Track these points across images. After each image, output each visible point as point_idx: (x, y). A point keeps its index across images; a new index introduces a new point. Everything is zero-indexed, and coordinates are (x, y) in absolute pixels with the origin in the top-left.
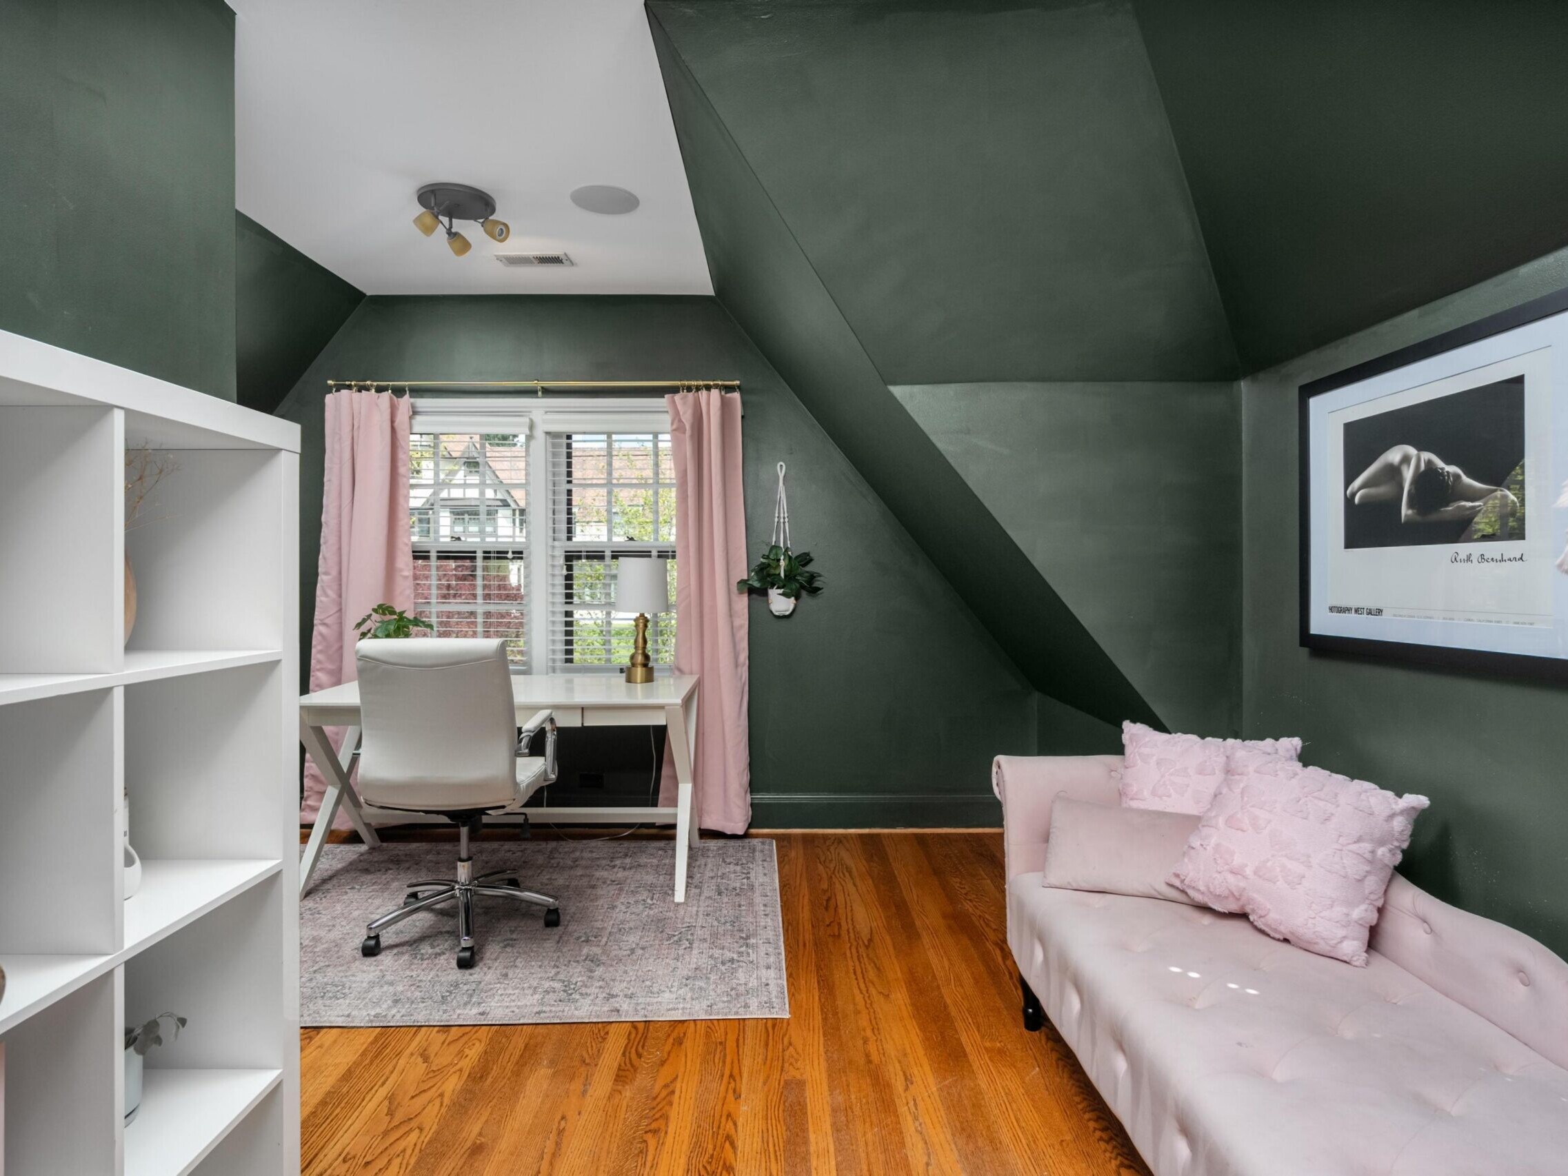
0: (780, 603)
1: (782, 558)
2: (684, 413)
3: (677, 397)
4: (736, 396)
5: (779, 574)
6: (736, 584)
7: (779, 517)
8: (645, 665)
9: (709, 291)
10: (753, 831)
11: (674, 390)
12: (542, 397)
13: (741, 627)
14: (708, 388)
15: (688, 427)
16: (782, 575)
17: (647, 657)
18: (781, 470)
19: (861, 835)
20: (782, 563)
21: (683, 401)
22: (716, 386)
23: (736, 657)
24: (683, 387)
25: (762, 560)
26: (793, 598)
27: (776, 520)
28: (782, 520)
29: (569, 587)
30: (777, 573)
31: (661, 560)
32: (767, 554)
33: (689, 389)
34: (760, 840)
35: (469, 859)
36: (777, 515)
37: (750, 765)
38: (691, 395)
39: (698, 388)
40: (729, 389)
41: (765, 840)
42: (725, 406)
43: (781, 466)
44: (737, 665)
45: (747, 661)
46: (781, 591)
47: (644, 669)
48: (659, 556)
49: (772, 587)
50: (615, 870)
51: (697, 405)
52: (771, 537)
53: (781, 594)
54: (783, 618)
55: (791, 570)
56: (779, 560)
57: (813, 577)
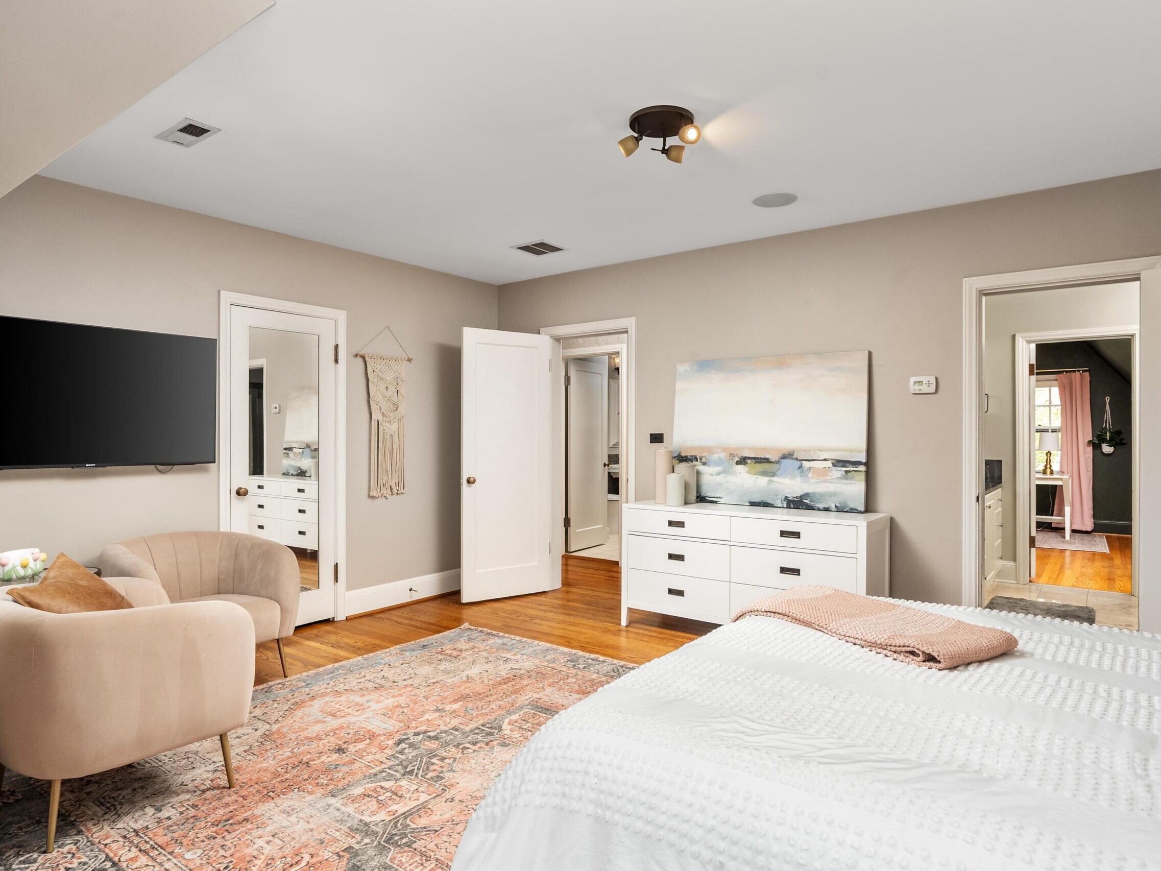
0: (1107, 449)
1: (1108, 432)
2: (1064, 381)
4: (1087, 374)
6: (1087, 442)
7: (1107, 416)
10: (1095, 532)
11: (1060, 372)
13: (1090, 457)
14: (1074, 371)
16: (1108, 438)
20: (1108, 434)
21: (1064, 376)
22: (1078, 371)
25: (1099, 433)
26: (1113, 448)
27: (1105, 418)
34: (1099, 535)
37: (1094, 509)
38: (1067, 374)
39: (1070, 372)
40: (1084, 371)
42: (1082, 377)
43: (1108, 398)
48: (1052, 432)
49: (1103, 443)
51: (1070, 378)
52: (1103, 425)
53: (1108, 446)
54: (1108, 455)
55: (1112, 437)
56: (1107, 433)
57: (1122, 439)
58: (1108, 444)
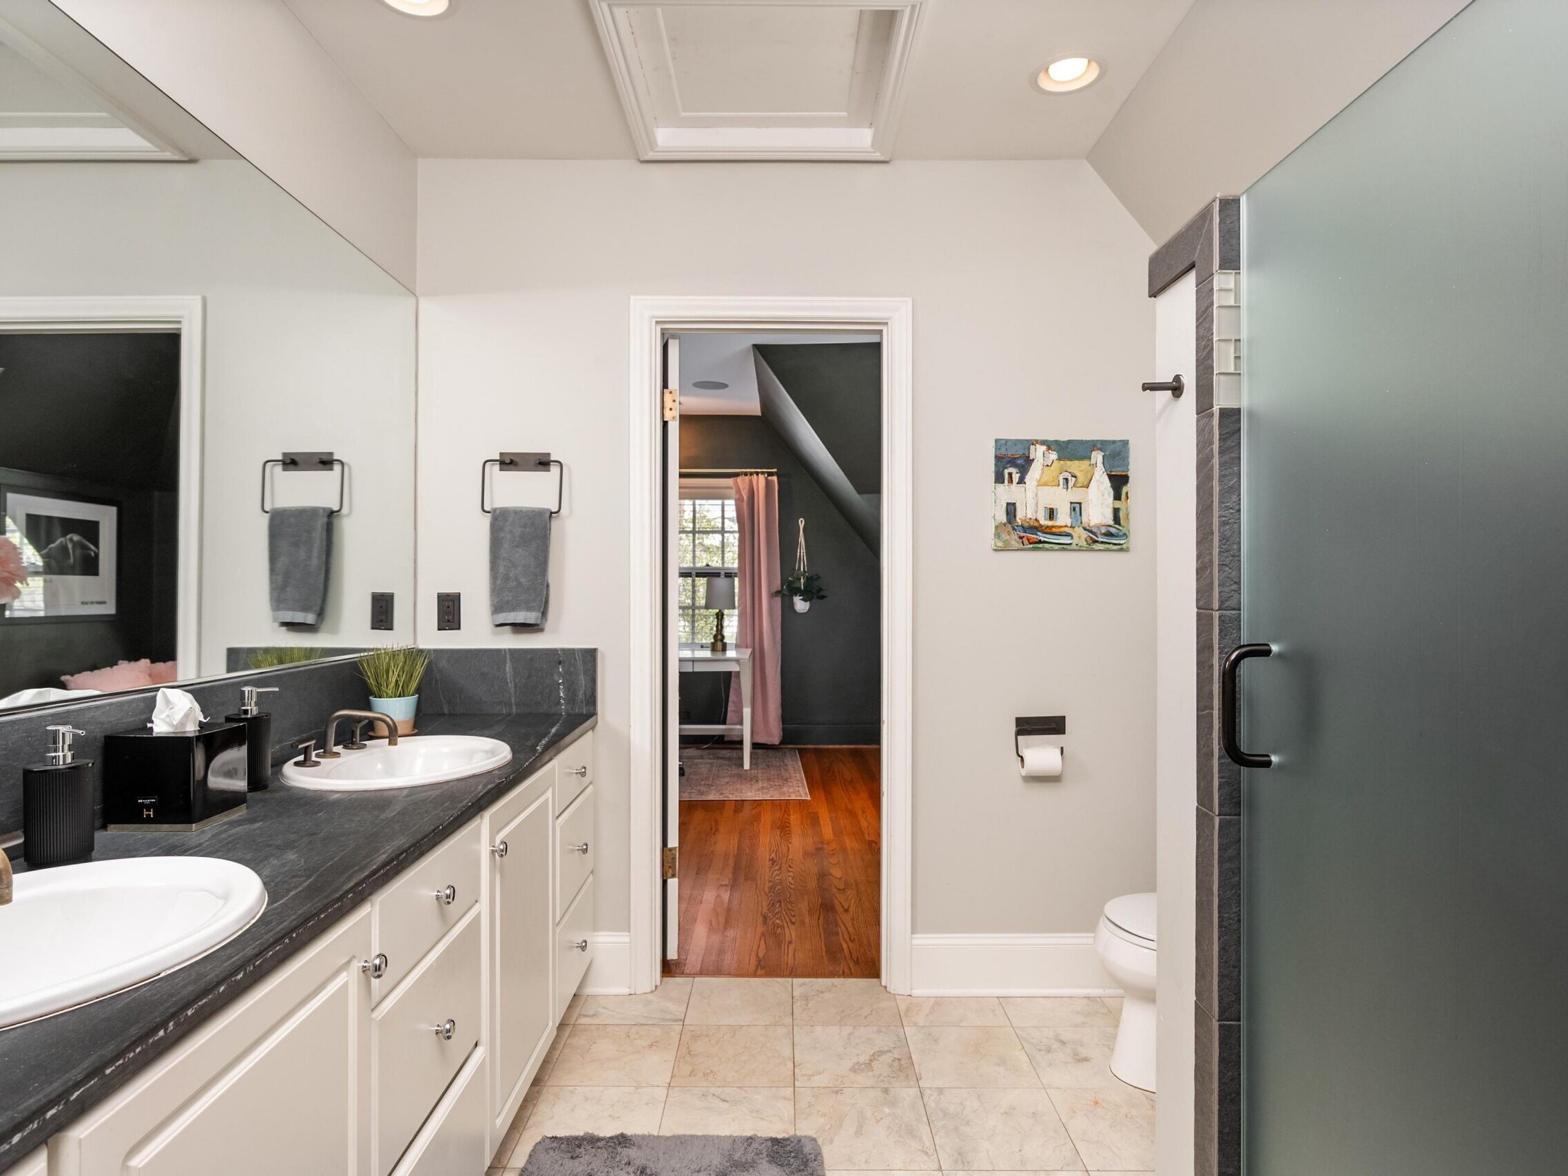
0: (801, 605)
1: (802, 577)
2: (744, 489)
3: (739, 479)
4: (775, 478)
6: (773, 593)
7: (800, 553)
9: (760, 414)
10: (782, 746)
11: (736, 475)
14: (757, 473)
15: (745, 498)
16: (802, 588)
18: (802, 523)
19: (850, 749)
20: (802, 581)
21: (742, 482)
22: (763, 473)
23: (774, 638)
24: (741, 473)
26: (808, 603)
27: (798, 554)
28: (802, 554)
30: (799, 586)
31: (728, 579)
33: (746, 474)
36: (798, 551)
37: (782, 704)
38: (747, 477)
39: (751, 474)
40: (770, 474)
42: (768, 484)
43: (802, 521)
44: (775, 642)
46: (801, 598)
48: (726, 576)
49: (796, 595)
51: (751, 482)
52: (795, 565)
53: (803, 600)
54: (803, 615)
56: (800, 579)
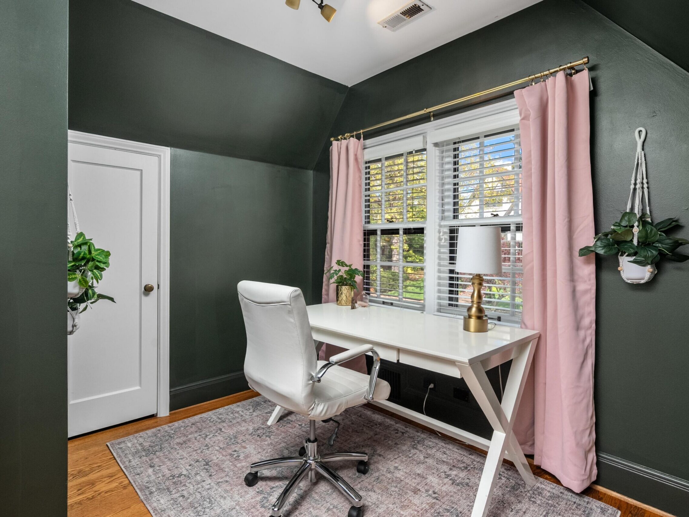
0: (632, 271)
1: (636, 224)
3: (525, 90)
4: (583, 75)
5: (632, 241)
6: (578, 250)
7: (635, 183)
8: (479, 318)
10: (600, 488)
12: (434, 120)
13: (586, 292)
14: (554, 75)
16: (635, 242)
17: (480, 310)
18: (640, 135)
20: (636, 230)
21: (529, 93)
22: (562, 71)
24: (532, 80)
25: (612, 227)
26: (650, 267)
27: (632, 187)
28: (639, 186)
29: (452, 252)
30: (629, 239)
32: (618, 221)
34: (603, 505)
35: (315, 440)
36: (633, 182)
38: (538, 85)
39: (545, 78)
41: (607, 506)
42: (571, 86)
43: (640, 131)
44: (578, 328)
45: (594, 325)
47: (478, 320)
49: (622, 255)
50: (446, 480)
51: (543, 92)
52: (626, 205)
53: (634, 262)
54: (637, 287)
55: (647, 236)
56: (633, 226)
57: (678, 244)
58: (632, 259)
